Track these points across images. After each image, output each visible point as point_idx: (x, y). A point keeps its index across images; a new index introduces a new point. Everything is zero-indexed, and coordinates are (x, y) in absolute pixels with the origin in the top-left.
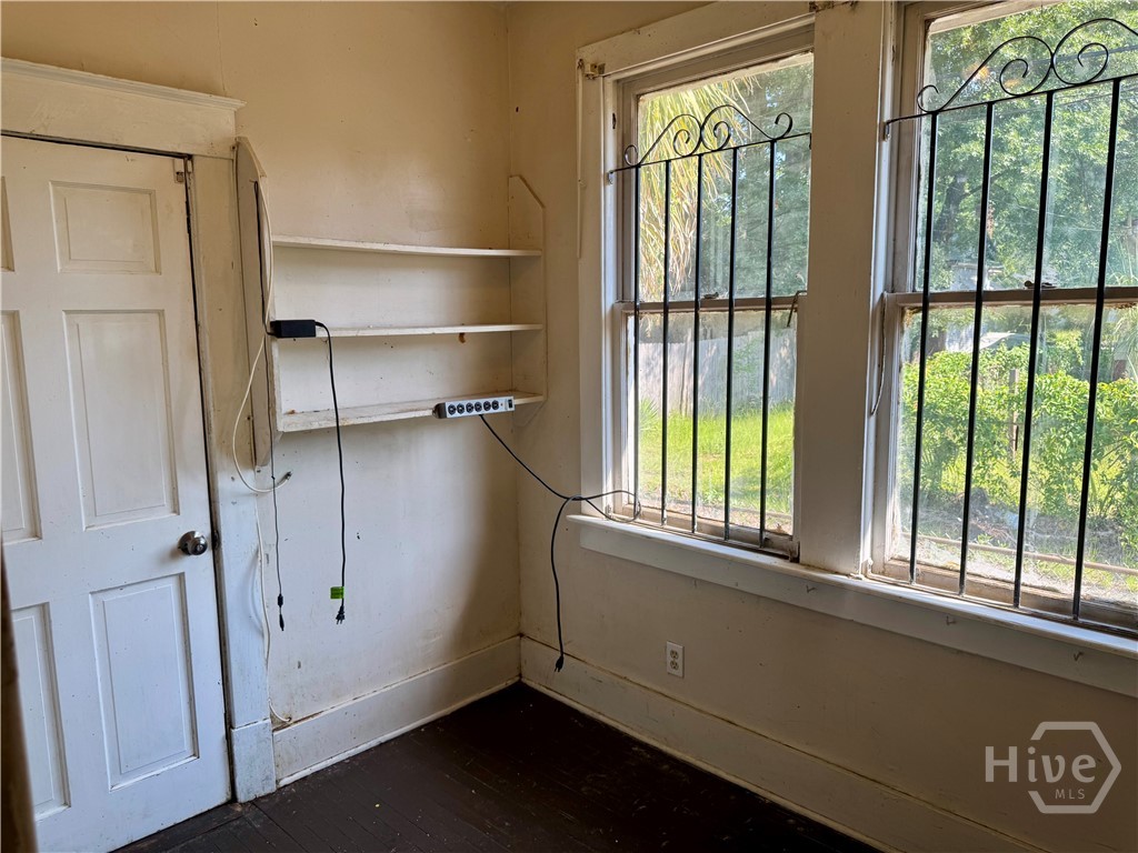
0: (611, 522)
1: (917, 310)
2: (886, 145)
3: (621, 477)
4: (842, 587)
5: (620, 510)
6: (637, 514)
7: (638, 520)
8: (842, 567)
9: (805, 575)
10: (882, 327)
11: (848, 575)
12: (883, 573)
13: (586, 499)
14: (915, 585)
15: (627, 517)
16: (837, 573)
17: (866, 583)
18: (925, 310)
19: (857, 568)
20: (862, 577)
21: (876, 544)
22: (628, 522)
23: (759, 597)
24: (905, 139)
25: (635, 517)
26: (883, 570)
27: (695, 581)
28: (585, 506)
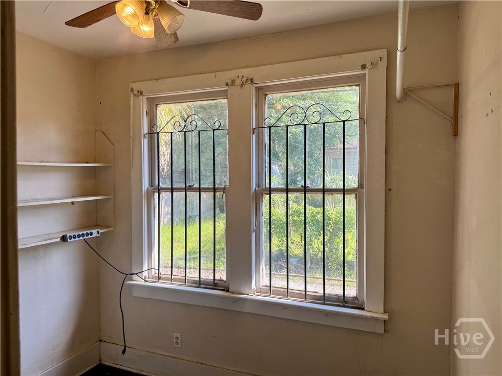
0: (147, 283)
1: (268, 194)
2: (254, 136)
3: (151, 262)
4: (245, 299)
5: (151, 277)
6: (159, 278)
7: (160, 281)
8: (245, 292)
9: (232, 297)
10: (256, 200)
11: (248, 295)
12: (260, 292)
13: (136, 274)
14: (272, 296)
15: (154, 280)
16: (244, 294)
17: (255, 297)
18: (270, 194)
19: (251, 291)
20: (253, 294)
21: (257, 281)
22: (155, 282)
23: (213, 308)
24: (260, 134)
25: (159, 280)
26: (260, 291)
27: (186, 305)
28: (135, 277)
